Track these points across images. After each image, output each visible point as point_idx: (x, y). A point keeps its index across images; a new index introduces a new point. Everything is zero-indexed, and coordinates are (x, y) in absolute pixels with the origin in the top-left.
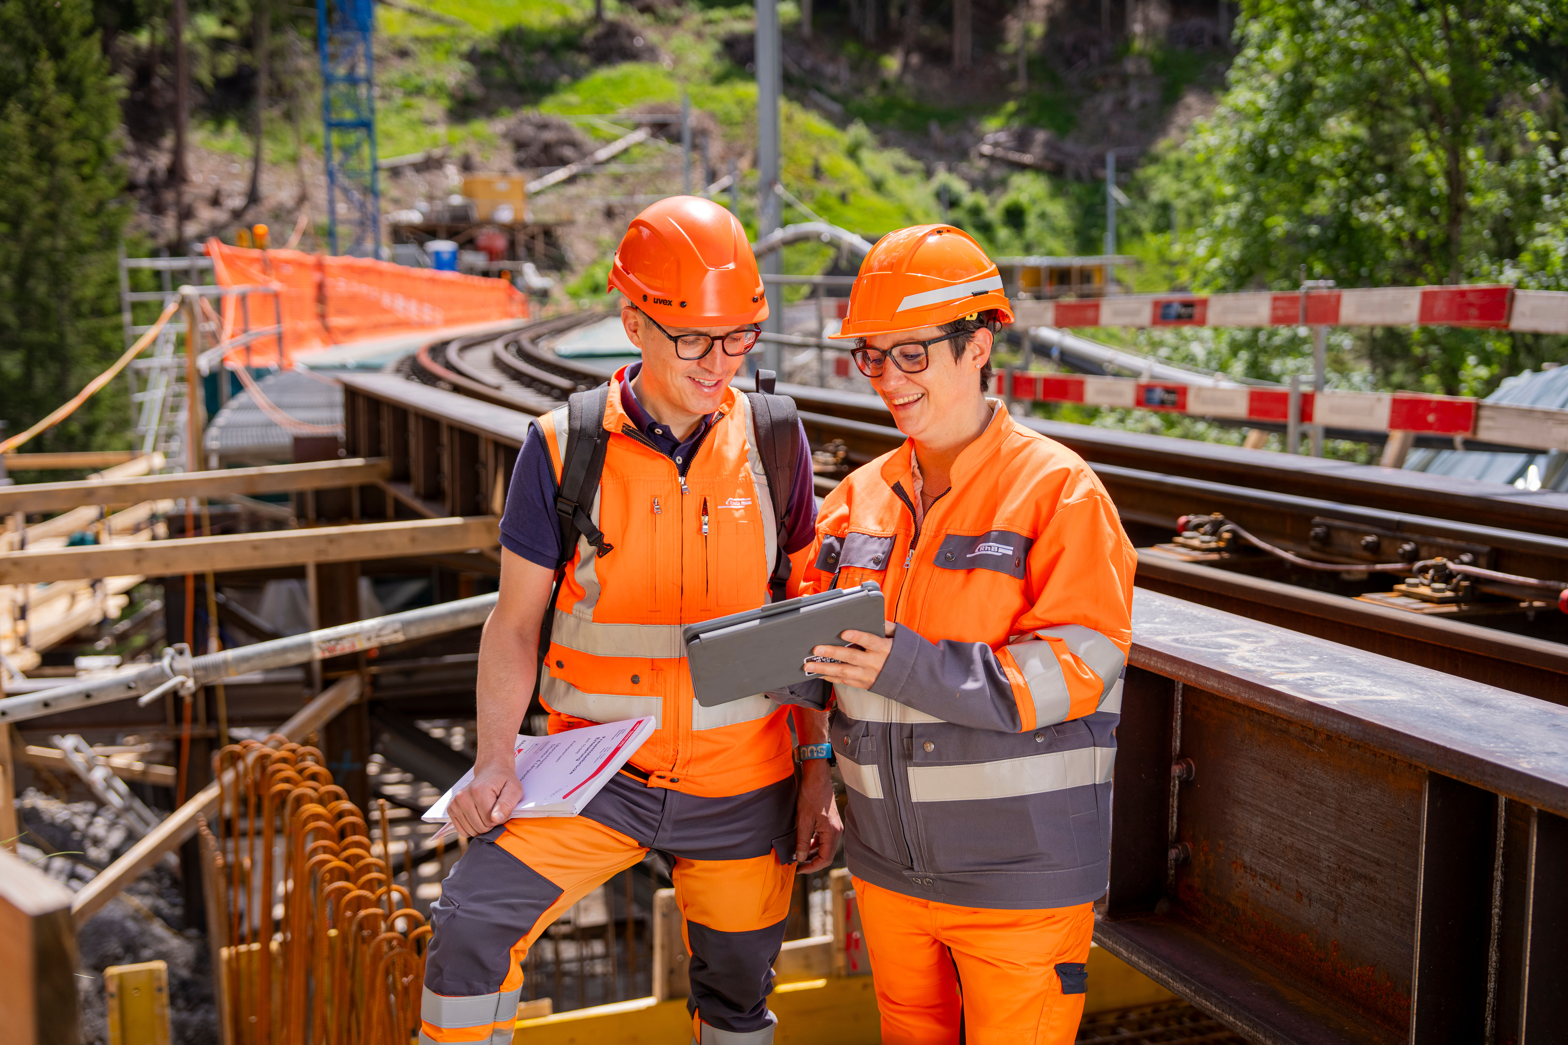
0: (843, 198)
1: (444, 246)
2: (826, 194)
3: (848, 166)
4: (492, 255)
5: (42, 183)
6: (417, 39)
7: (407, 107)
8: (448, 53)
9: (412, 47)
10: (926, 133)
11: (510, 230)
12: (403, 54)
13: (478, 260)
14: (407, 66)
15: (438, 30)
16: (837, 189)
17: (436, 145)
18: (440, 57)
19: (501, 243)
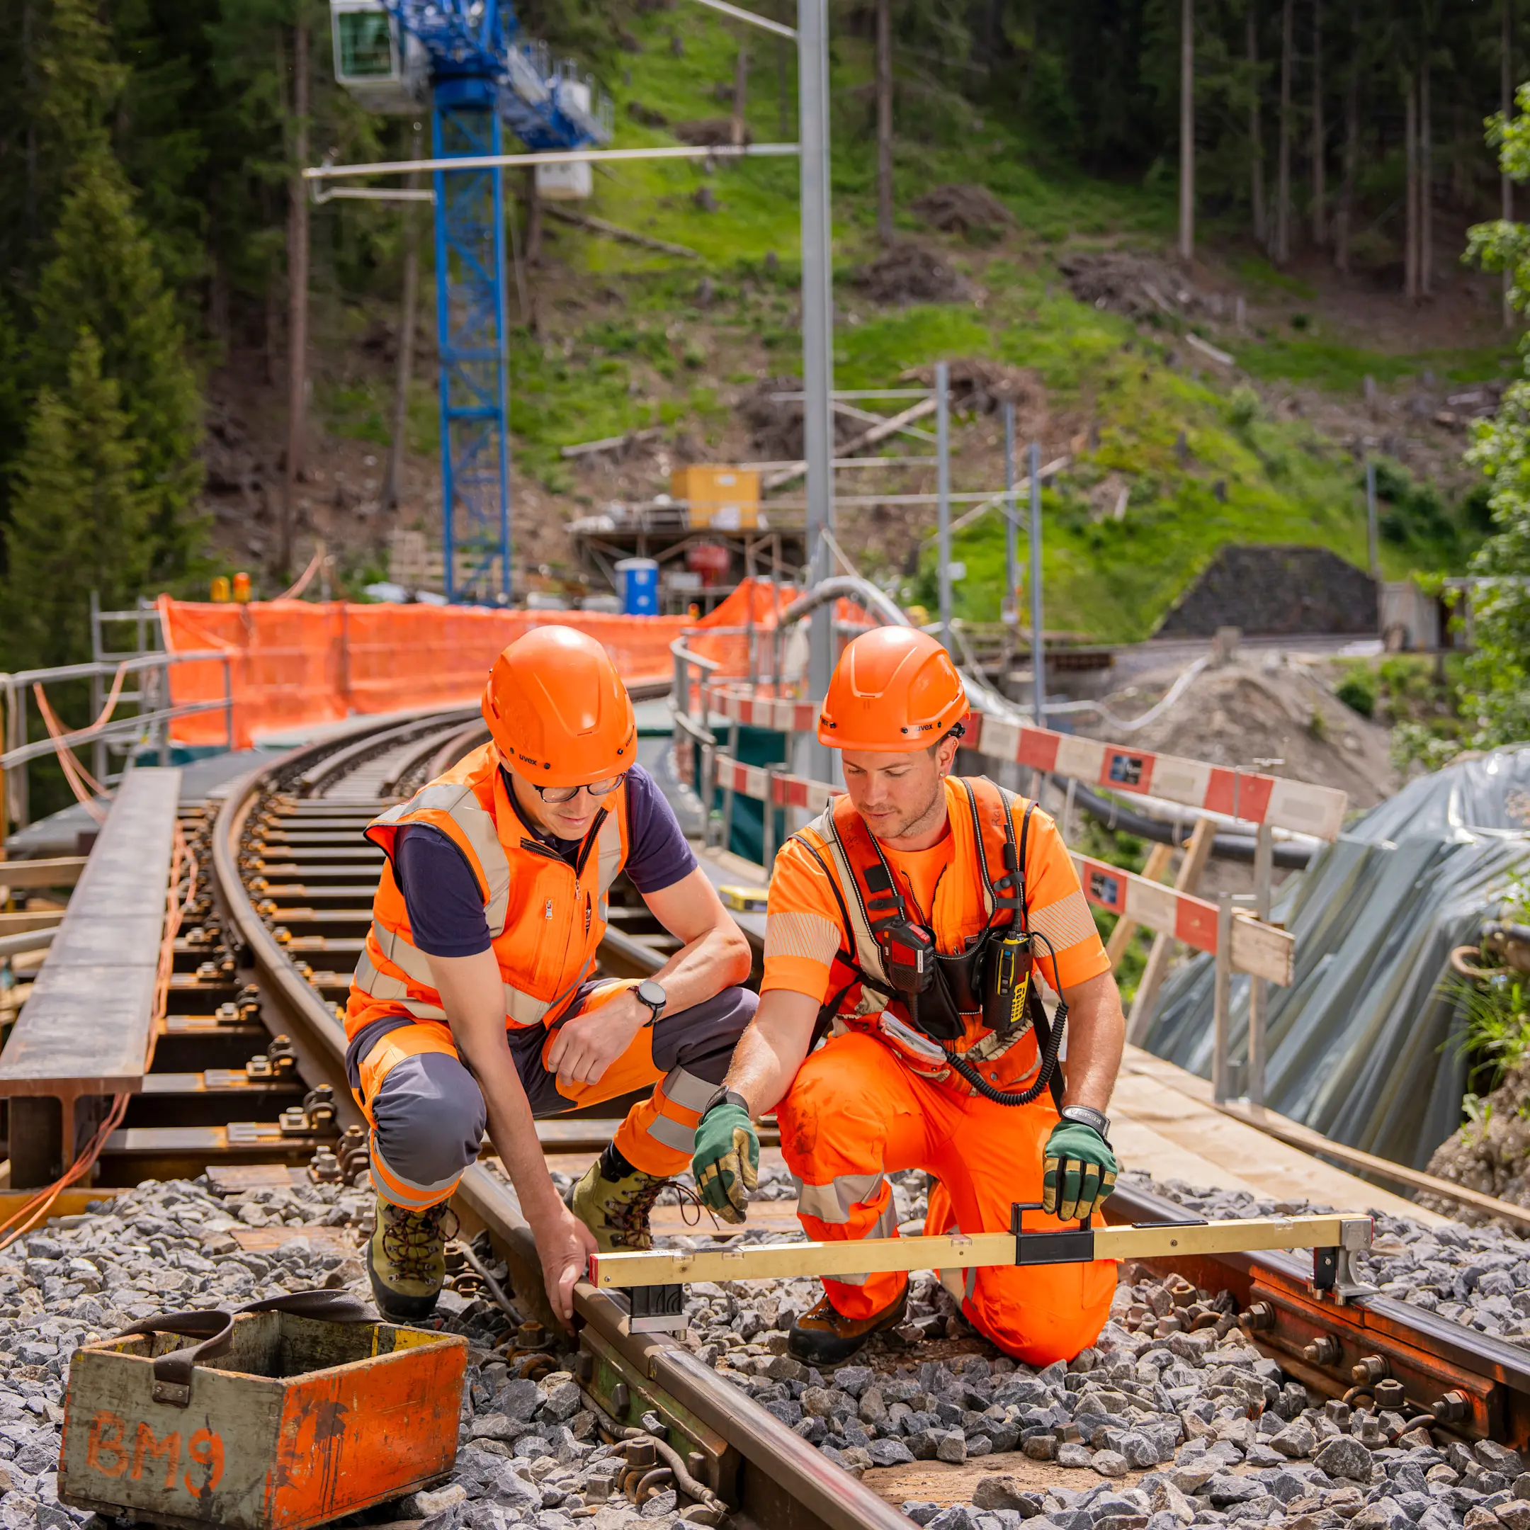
0: (1219, 491)
1: (642, 565)
2: (1193, 486)
3: (1228, 444)
4: (706, 574)
5: (82, 496)
6: (625, 276)
7: (609, 371)
8: (670, 294)
9: (621, 289)
10: (1361, 393)
11: (737, 540)
12: (608, 296)
13: (686, 583)
14: (611, 312)
15: (653, 263)
16: (1213, 477)
17: (642, 426)
18: (658, 301)
19: (720, 559)
